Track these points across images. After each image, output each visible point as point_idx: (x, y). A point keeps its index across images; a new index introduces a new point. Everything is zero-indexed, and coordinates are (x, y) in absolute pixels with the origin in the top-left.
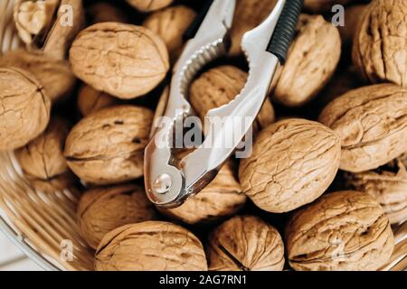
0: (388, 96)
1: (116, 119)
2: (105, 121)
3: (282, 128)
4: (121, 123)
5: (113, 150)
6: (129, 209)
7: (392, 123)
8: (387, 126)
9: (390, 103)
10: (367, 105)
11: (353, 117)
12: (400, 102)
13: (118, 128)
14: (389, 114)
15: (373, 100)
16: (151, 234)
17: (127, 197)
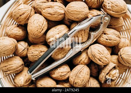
0: (48, 14)
1: (107, 41)
2: (110, 41)
3: (76, 18)
4: (106, 39)
5: (111, 34)
6: (113, 21)
7: (52, 7)
8: (53, 7)
9: (50, 12)
10: (54, 14)
11: (59, 13)
12: (47, 11)
13: (107, 38)
14: (51, 9)
15: (52, 14)
16: (113, 11)
17: (111, 24)
